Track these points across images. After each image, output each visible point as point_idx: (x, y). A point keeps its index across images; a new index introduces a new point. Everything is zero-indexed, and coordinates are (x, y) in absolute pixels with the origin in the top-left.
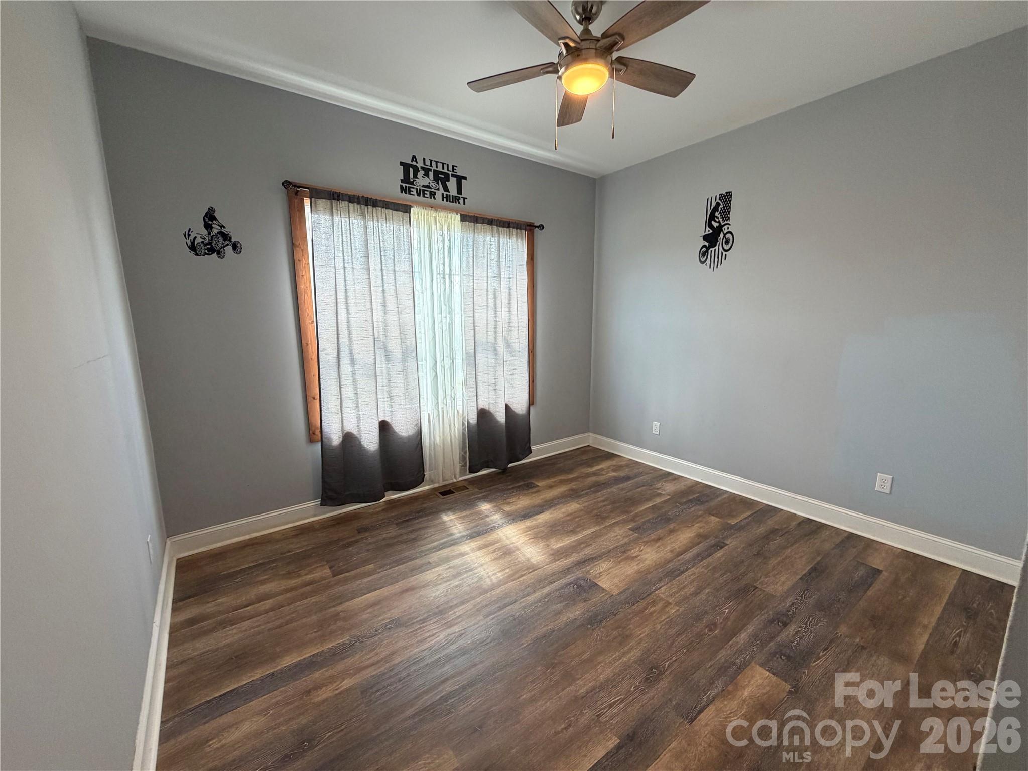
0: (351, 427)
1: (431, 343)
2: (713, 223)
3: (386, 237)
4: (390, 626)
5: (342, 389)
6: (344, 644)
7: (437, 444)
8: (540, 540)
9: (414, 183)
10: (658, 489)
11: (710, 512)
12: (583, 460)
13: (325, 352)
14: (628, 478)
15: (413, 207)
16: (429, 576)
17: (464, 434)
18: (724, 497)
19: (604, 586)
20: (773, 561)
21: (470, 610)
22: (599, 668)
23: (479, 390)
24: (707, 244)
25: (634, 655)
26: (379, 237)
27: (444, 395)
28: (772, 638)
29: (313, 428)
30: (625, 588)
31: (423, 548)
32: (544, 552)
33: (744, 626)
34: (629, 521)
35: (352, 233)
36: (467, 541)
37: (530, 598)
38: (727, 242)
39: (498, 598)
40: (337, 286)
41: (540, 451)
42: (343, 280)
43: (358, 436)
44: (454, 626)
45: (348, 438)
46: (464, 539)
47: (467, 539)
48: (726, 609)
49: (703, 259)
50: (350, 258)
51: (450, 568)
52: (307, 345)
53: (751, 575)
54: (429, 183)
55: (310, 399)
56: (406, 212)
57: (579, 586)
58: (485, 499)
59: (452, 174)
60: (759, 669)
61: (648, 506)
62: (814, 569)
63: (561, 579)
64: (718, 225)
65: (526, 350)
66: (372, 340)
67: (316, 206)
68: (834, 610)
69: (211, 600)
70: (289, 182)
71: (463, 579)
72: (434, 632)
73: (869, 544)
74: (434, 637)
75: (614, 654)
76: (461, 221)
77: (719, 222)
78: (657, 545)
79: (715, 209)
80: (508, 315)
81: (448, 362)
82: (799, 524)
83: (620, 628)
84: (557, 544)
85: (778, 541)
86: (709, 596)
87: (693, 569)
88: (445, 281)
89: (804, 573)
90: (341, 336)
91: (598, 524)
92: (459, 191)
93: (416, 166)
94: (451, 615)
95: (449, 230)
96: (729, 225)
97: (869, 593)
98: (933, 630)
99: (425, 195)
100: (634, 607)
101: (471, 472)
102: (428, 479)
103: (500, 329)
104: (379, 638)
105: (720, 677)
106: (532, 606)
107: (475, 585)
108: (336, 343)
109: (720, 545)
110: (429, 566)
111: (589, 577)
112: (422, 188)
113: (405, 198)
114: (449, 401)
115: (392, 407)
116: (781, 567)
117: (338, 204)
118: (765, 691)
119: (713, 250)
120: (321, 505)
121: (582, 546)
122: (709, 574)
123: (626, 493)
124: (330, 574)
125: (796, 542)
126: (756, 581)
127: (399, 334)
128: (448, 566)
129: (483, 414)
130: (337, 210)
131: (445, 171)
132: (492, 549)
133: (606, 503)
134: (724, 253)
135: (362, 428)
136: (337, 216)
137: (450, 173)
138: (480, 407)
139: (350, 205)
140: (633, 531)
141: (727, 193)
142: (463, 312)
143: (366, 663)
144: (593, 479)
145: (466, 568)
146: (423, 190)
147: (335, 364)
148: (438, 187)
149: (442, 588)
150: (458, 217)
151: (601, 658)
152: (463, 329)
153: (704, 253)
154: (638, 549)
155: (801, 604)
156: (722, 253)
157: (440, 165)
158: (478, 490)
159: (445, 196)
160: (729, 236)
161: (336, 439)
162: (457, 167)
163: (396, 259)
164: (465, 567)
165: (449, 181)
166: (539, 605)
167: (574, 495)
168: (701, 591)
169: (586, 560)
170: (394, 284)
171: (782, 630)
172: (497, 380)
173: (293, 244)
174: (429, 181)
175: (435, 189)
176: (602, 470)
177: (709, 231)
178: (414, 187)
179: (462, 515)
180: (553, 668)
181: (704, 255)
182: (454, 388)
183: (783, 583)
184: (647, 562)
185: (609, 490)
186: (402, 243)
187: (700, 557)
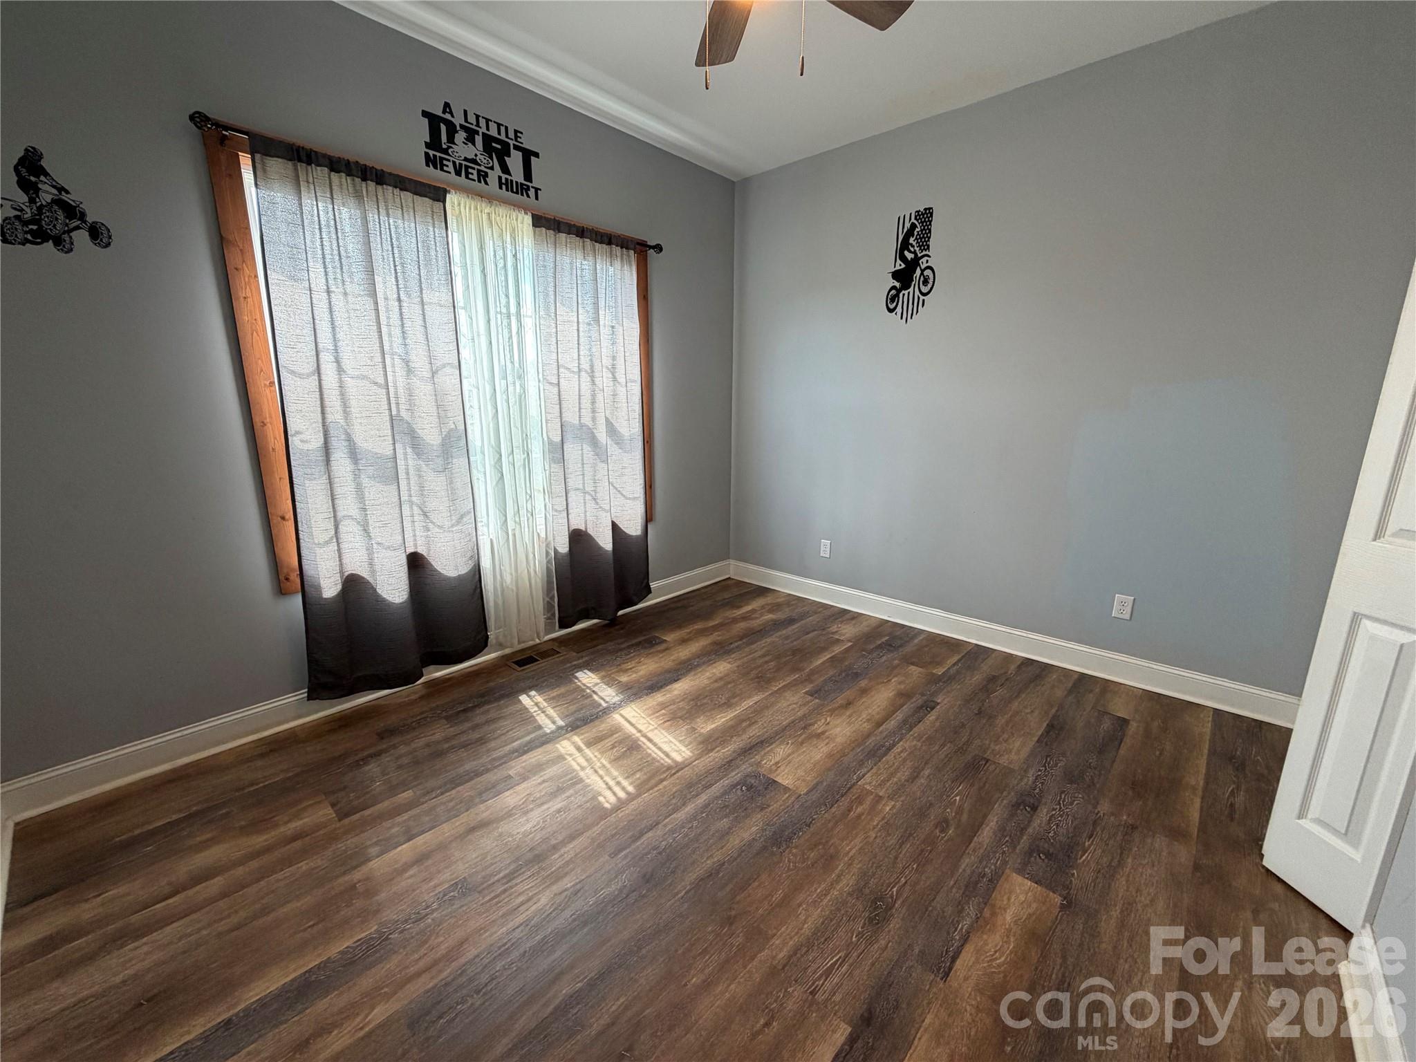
0: (356, 564)
1: (491, 425)
2: (906, 253)
3: (403, 241)
4: (452, 894)
5: (337, 502)
6: (369, 940)
7: (508, 587)
8: (681, 722)
9: (450, 151)
10: (833, 633)
11: (908, 660)
12: (725, 599)
13: (302, 436)
14: (791, 621)
15: (449, 192)
16: (510, 799)
17: (548, 569)
18: (921, 638)
19: (785, 783)
20: (1001, 721)
21: (585, 848)
22: (800, 914)
23: (570, 500)
24: (898, 285)
25: (848, 882)
26: (391, 239)
27: (516, 508)
28: (1022, 829)
29: (285, 571)
30: (815, 782)
31: (496, 754)
32: (689, 739)
33: (985, 816)
34: (802, 682)
35: (339, 227)
36: (568, 735)
37: (679, 815)
38: (926, 282)
39: (629, 821)
40: (317, 322)
41: (662, 590)
42: (326, 310)
43: (371, 580)
44: (562, 877)
45: (353, 584)
46: (564, 732)
47: (567, 732)
48: (956, 795)
49: (892, 306)
50: (338, 271)
51: (544, 781)
52: (264, 424)
53: (977, 742)
54: (476, 155)
55: (275, 520)
56: (438, 200)
57: (750, 787)
58: (587, 666)
59: (514, 145)
60: (1017, 879)
61: (825, 659)
62: (1051, 727)
63: (720, 779)
64: (913, 256)
65: (640, 438)
66: (388, 418)
67: (265, 171)
68: (1087, 779)
69: (91, 895)
70: (206, 116)
71: (568, 797)
72: (530, 894)
73: (1107, 687)
74: (530, 903)
75: (819, 887)
76: (533, 225)
77: (915, 253)
78: (848, 713)
79: (910, 233)
80: (612, 383)
81: (519, 457)
82: (1019, 667)
83: (820, 843)
84: (708, 725)
85: (1001, 692)
86: (931, 780)
87: (901, 743)
88: (509, 324)
89: (1040, 733)
90: (328, 410)
91: (760, 688)
92: (528, 175)
93: (451, 121)
94: (556, 860)
95: (514, 238)
96: (929, 256)
97: (1122, 752)
98: (1203, 792)
99: (470, 176)
100: (833, 810)
101: (562, 626)
102: (494, 641)
103: (600, 405)
104: (433, 920)
105: (970, 898)
106: (684, 827)
107: (588, 804)
108: (320, 421)
109: (929, 706)
110: (508, 783)
111: (762, 771)
112: (464, 163)
113: (433, 175)
114: (524, 519)
115: (429, 531)
116: (1012, 728)
117: (310, 170)
118: (1031, 911)
119: (906, 292)
120: (308, 700)
121: (744, 724)
122: (924, 748)
123: (792, 642)
124: (334, 815)
125: (1020, 692)
126: (985, 752)
127: (435, 408)
128: (542, 779)
129: (578, 538)
130: (308, 182)
131: (503, 137)
132: (609, 744)
133: (767, 659)
134: (922, 298)
135: (378, 568)
136: (309, 192)
137: (511, 142)
138: (573, 527)
139: (332, 177)
140: (812, 696)
141: (925, 209)
142: (541, 376)
143: (412, 970)
144: (743, 625)
145: (571, 779)
146: (465, 165)
147: (321, 458)
148: (491, 164)
149: (536, 816)
150: (528, 219)
151: (801, 897)
152: (543, 403)
153: (893, 298)
154: (823, 721)
155: (1046, 776)
156: (919, 298)
157: (493, 127)
158: (575, 654)
159: (503, 181)
160: (928, 272)
161: (330, 588)
162: (522, 133)
163: (422, 279)
164: (570, 776)
165: (509, 156)
166: (695, 824)
167: (719, 650)
168: (919, 773)
169: (754, 746)
170: (421, 322)
171: (1032, 816)
172: (598, 485)
173: (222, 238)
174: (475, 150)
175: (486, 167)
176: (754, 611)
177: (900, 265)
178: (451, 159)
179: (555, 694)
180: (731, 924)
181: (892, 300)
182: (531, 496)
183: (1019, 751)
184: (839, 740)
185: (769, 640)
186: (433, 253)
187: (908, 724)
